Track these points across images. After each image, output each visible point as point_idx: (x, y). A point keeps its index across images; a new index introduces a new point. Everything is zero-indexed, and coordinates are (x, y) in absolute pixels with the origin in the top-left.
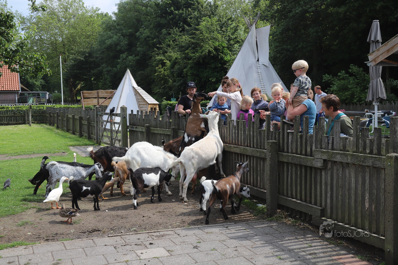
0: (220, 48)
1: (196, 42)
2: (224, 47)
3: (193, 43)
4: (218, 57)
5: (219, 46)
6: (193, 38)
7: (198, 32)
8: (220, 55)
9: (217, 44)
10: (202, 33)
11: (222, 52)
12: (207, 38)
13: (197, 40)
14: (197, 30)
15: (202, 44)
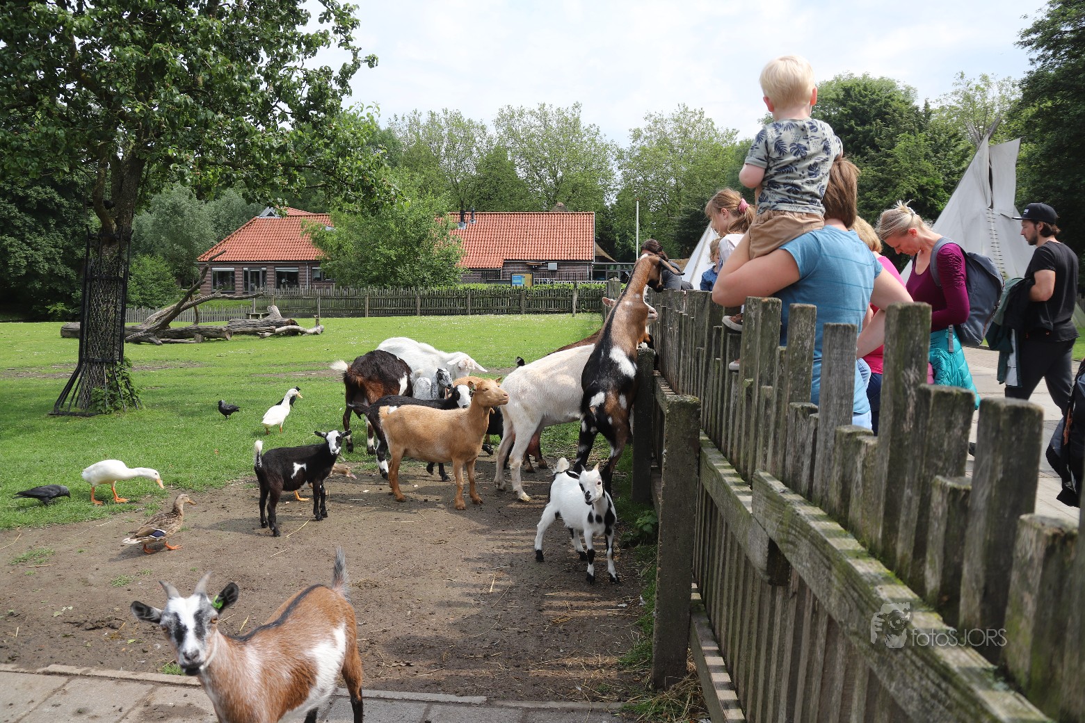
0: (931, 188)
1: (886, 178)
2: (937, 186)
3: (881, 180)
4: (925, 204)
5: (927, 184)
6: (882, 171)
7: (889, 160)
8: (929, 200)
9: (925, 180)
10: (896, 162)
11: (934, 196)
12: (907, 169)
13: (887, 174)
14: (889, 156)
15: (897, 181)
